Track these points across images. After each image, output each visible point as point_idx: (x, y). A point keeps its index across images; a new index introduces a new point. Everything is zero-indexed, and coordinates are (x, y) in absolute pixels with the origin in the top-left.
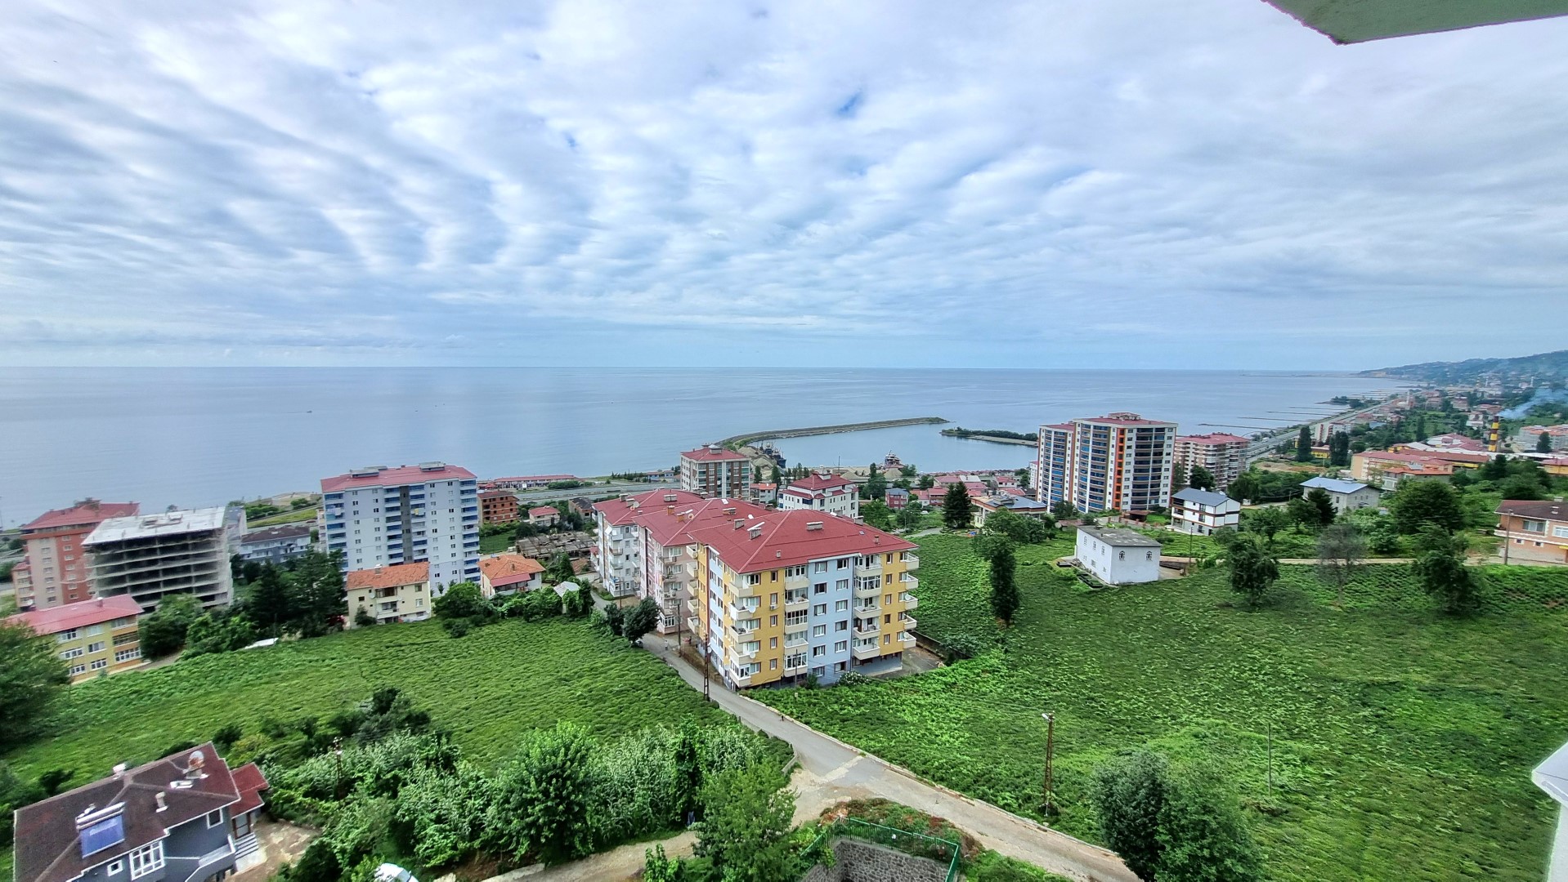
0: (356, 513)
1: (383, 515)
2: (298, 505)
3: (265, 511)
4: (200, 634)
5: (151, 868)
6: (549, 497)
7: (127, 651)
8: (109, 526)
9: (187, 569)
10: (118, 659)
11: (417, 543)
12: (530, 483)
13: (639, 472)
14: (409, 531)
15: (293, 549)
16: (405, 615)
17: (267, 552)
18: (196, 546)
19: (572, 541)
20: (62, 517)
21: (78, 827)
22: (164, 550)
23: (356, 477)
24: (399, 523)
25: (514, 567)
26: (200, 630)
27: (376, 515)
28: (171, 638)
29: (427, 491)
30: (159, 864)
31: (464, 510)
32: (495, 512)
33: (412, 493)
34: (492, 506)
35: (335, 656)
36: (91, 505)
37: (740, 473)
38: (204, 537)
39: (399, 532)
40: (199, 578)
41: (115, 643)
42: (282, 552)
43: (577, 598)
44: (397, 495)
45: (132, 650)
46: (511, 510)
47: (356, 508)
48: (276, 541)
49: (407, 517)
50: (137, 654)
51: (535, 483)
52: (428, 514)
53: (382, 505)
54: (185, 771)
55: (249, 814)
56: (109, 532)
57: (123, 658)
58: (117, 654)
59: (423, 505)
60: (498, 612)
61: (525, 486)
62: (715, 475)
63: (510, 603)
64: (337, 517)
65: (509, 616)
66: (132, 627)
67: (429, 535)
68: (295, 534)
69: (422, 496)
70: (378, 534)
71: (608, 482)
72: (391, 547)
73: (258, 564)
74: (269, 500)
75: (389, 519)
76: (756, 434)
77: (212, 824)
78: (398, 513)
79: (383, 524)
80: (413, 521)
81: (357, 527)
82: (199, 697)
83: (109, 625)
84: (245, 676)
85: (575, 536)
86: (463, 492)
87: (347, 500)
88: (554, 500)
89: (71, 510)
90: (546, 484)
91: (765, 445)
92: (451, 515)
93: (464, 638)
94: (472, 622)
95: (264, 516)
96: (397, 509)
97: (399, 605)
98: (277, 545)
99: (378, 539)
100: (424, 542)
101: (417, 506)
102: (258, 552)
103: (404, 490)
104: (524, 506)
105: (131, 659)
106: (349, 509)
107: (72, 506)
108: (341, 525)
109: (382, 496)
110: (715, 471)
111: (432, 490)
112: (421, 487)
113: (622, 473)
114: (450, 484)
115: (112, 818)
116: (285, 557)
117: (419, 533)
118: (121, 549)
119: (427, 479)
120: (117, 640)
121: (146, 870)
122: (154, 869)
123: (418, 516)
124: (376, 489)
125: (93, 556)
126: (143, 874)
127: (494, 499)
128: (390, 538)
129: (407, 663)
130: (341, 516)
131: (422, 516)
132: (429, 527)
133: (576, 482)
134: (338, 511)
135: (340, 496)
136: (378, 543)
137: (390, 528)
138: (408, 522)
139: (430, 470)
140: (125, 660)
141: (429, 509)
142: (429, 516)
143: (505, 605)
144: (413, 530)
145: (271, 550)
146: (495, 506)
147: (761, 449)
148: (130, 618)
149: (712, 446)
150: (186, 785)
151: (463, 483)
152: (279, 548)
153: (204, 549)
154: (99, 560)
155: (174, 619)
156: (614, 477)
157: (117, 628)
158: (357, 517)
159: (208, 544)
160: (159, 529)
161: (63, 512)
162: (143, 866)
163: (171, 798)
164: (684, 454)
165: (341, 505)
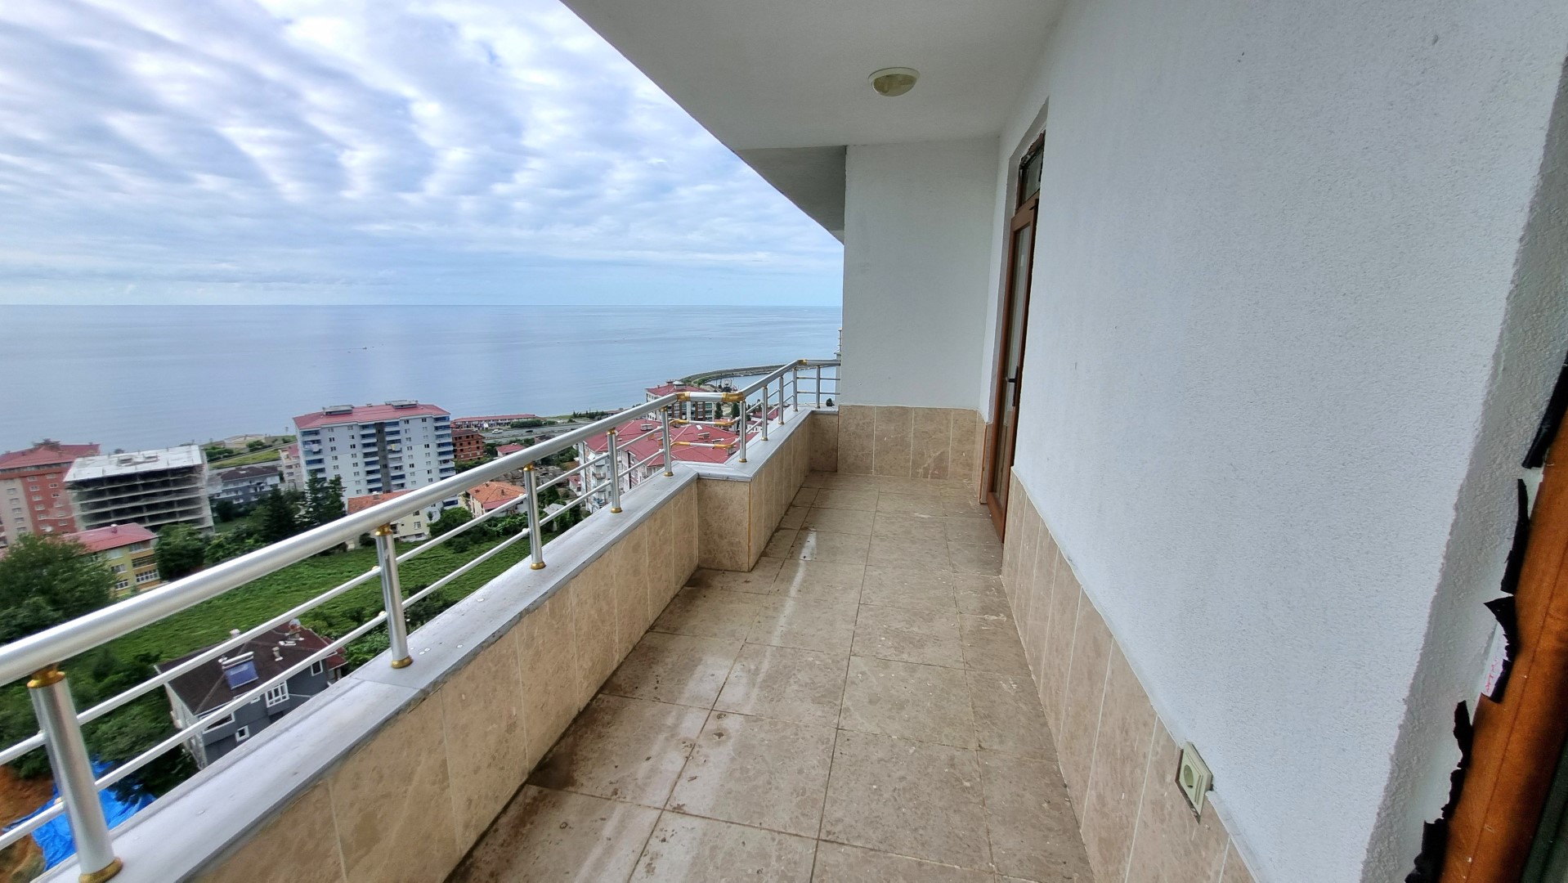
0: (333, 449)
1: (360, 452)
2: (255, 447)
3: (220, 453)
4: (218, 555)
5: (279, 700)
6: (513, 436)
7: (146, 573)
8: (84, 465)
9: (170, 504)
10: (138, 580)
11: (395, 478)
12: (491, 422)
13: (600, 411)
14: (385, 466)
15: (263, 487)
16: (404, 537)
17: (236, 491)
18: (176, 483)
19: (544, 474)
20: (23, 458)
21: (224, 668)
22: (146, 486)
23: (330, 414)
24: (377, 458)
25: (503, 492)
26: (217, 552)
27: (353, 451)
28: (185, 561)
29: (402, 427)
30: (284, 698)
31: (440, 445)
32: (462, 450)
33: (387, 429)
34: (458, 444)
35: (351, 570)
36: (50, 446)
37: (704, 408)
38: (185, 473)
39: (377, 467)
40: (183, 513)
41: (134, 566)
42: (252, 491)
43: (568, 516)
44: (374, 431)
45: (150, 572)
46: (478, 448)
47: (333, 444)
48: (244, 481)
49: (384, 453)
50: (155, 576)
51: (497, 423)
52: (405, 449)
53: (358, 442)
54: (287, 634)
55: (336, 669)
56: (83, 470)
57: (143, 579)
58: (137, 576)
59: (398, 441)
60: (494, 531)
61: (486, 425)
62: (681, 410)
63: (504, 523)
64: (315, 453)
65: (504, 534)
66: (149, 550)
67: (407, 470)
68: (263, 473)
69: (397, 432)
70: (356, 469)
71: (571, 421)
72: (369, 482)
73: (231, 502)
74: (222, 443)
75: (366, 455)
76: (714, 373)
77: (315, 672)
78: (375, 449)
79: (360, 460)
80: (390, 456)
81: (336, 463)
82: (238, 603)
83: (126, 550)
84: (274, 587)
85: (547, 470)
86: (437, 428)
87: (324, 436)
88: (519, 438)
89: (31, 451)
90: (508, 424)
91: (724, 383)
92: (427, 450)
93: (467, 553)
94: (472, 540)
95: (219, 458)
96: (373, 445)
97: (399, 528)
98: (246, 484)
99: (356, 474)
100: (402, 477)
101: (393, 442)
102: (228, 491)
103: (380, 426)
104: (489, 445)
105: (150, 580)
106: (326, 445)
107: (31, 447)
108: (320, 461)
109: (358, 432)
110: (680, 406)
111: (407, 426)
112: (396, 424)
113: (584, 412)
114: (424, 420)
115: (244, 663)
116: (256, 495)
117: (396, 468)
118: (103, 485)
119: (401, 415)
120: (136, 562)
121: (276, 701)
122: (282, 701)
123: (394, 452)
124: (352, 426)
125: (74, 493)
126: (274, 704)
127: (460, 438)
128: (369, 473)
129: (421, 572)
130: (319, 452)
131: (398, 452)
132: (406, 463)
133: (539, 421)
134: (316, 447)
135: (316, 433)
136: (357, 478)
137: (367, 464)
138: (385, 458)
139: (402, 407)
140: (145, 581)
141: (404, 446)
142: (405, 451)
143: (500, 525)
144: (391, 465)
145: (241, 489)
146: (461, 445)
147: (720, 386)
148: (145, 543)
149: (676, 383)
150: (291, 643)
151: (437, 420)
152: (248, 487)
153: (185, 485)
154: (80, 497)
155: (184, 544)
156: (575, 416)
157: (134, 552)
158: (334, 453)
159: (188, 481)
160: (138, 466)
161: (23, 453)
162: (274, 698)
163: (283, 651)
164: (649, 390)
165: (318, 442)
